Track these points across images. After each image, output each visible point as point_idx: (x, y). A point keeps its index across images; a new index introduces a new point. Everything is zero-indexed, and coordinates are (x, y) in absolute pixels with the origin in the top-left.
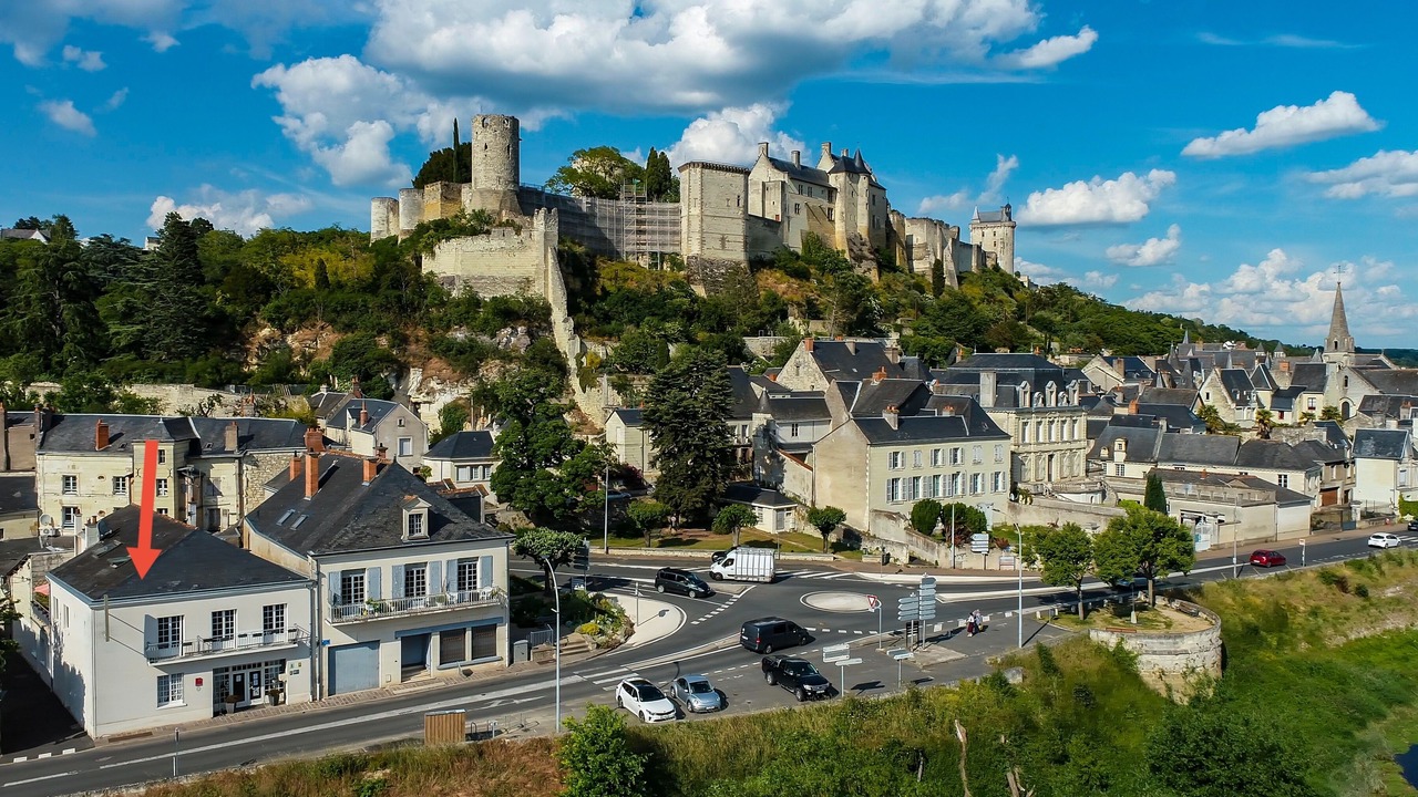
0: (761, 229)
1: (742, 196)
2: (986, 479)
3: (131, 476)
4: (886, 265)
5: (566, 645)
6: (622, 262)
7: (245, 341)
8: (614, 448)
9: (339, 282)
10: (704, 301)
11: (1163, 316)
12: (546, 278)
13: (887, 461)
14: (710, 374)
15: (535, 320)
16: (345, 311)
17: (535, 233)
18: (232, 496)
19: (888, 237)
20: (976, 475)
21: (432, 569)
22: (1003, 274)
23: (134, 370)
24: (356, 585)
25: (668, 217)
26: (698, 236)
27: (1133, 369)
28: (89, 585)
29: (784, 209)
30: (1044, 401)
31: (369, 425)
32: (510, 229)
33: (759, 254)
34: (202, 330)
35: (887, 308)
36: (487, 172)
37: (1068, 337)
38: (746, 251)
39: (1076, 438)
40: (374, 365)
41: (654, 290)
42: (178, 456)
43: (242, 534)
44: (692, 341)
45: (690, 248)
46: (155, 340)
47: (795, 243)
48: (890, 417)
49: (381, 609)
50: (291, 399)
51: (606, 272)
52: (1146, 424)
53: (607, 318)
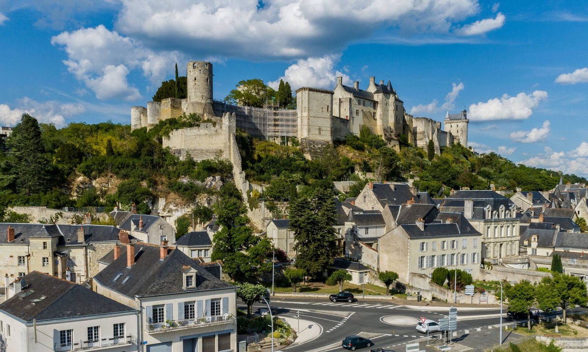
0: (339, 124)
1: (330, 106)
2: (469, 256)
3: (29, 256)
4: (403, 143)
5: (264, 343)
6: (266, 141)
7: (69, 183)
8: (272, 241)
9: (118, 152)
10: (312, 163)
11: (541, 170)
12: (230, 150)
13: (419, 247)
14: (325, 202)
15: (224, 172)
16: (123, 168)
17: (223, 126)
18: (82, 266)
19: (404, 128)
20: (464, 255)
21: (198, 304)
22: (463, 148)
23: (12, 199)
24: (160, 313)
25: (290, 117)
26: (306, 127)
27: (537, 199)
28: (22, 314)
29: (351, 113)
30: (498, 216)
31: (145, 228)
32: (210, 124)
33: (338, 137)
34: (48, 178)
35: (405, 166)
36: (196, 93)
37: (499, 181)
38: (332, 136)
39: (514, 235)
40: (140, 196)
41: (285, 157)
42: (53, 245)
43: (92, 286)
44: (306, 184)
45: (302, 134)
46: (23, 184)
47: (356, 131)
48: (420, 224)
49: (173, 325)
50: (98, 215)
51: (258, 146)
52: (548, 228)
53: (262, 172)
